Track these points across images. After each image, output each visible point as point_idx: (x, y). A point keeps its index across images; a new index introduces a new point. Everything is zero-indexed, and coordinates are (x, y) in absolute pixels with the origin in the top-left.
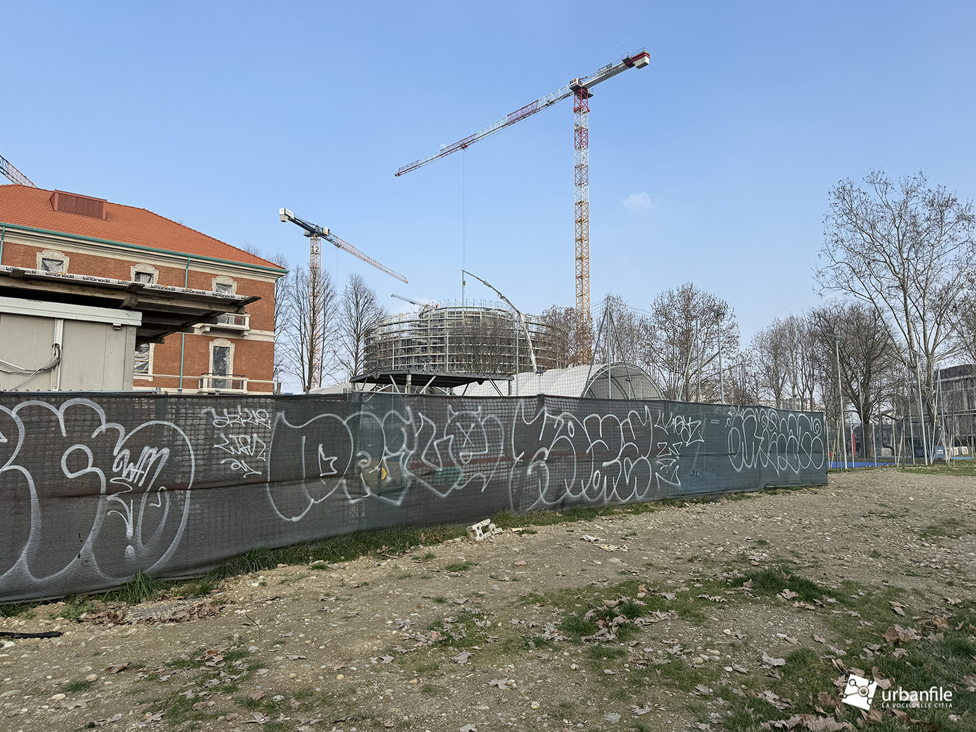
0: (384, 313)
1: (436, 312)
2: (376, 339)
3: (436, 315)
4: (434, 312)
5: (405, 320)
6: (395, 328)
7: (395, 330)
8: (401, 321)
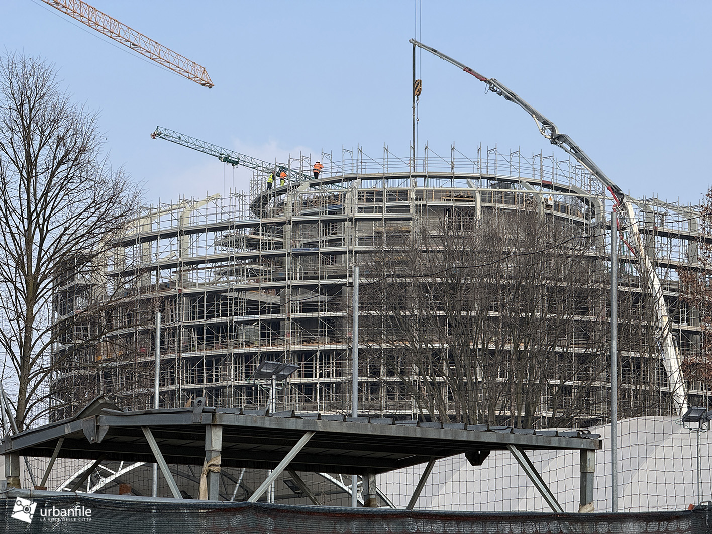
0: (125, 196)
1: (315, 192)
2: (97, 292)
3: (315, 202)
4: (305, 191)
5: (201, 222)
6: (164, 250)
7: (164, 257)
8: (188, 224)
